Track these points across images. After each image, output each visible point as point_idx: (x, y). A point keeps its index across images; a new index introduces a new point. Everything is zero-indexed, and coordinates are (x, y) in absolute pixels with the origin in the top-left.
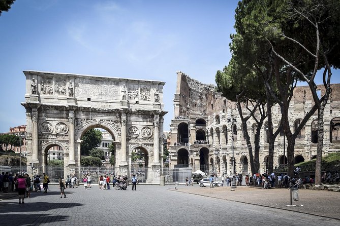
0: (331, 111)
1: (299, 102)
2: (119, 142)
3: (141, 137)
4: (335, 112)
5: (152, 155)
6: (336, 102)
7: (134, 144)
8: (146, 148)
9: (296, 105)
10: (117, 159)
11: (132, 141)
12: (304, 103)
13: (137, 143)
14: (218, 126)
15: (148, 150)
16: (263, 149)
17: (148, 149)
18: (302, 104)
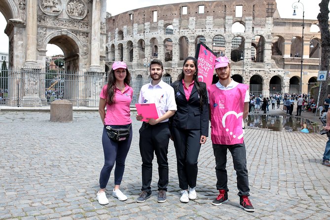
0: (253, 28)
1: (219, 17)
2: (21, 20)
3: (65, 16)
4: (257, 29)
5: (86, 54)
6: (259, 19)
7: (52, 28)
8: (75, 40)
9: (216, 20)
10: (17, 56)
11: (49, 23)
12: (224, 18)
13: (57, 29)
14: (121, 42)
15: (79, 44)
16: (177, 66)
17: (80, 41)
18: (222, 19)
